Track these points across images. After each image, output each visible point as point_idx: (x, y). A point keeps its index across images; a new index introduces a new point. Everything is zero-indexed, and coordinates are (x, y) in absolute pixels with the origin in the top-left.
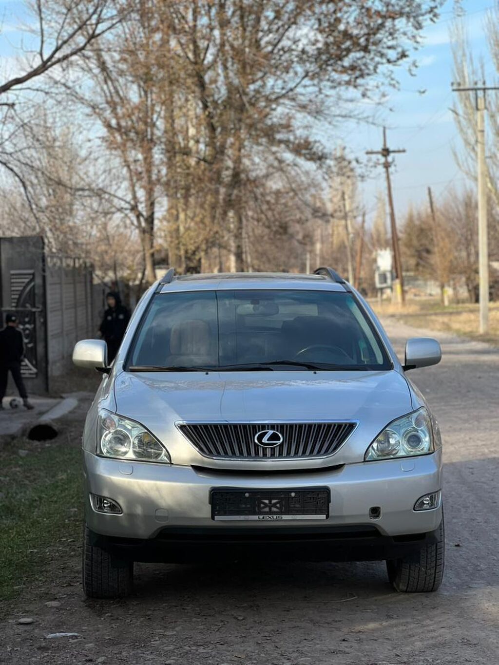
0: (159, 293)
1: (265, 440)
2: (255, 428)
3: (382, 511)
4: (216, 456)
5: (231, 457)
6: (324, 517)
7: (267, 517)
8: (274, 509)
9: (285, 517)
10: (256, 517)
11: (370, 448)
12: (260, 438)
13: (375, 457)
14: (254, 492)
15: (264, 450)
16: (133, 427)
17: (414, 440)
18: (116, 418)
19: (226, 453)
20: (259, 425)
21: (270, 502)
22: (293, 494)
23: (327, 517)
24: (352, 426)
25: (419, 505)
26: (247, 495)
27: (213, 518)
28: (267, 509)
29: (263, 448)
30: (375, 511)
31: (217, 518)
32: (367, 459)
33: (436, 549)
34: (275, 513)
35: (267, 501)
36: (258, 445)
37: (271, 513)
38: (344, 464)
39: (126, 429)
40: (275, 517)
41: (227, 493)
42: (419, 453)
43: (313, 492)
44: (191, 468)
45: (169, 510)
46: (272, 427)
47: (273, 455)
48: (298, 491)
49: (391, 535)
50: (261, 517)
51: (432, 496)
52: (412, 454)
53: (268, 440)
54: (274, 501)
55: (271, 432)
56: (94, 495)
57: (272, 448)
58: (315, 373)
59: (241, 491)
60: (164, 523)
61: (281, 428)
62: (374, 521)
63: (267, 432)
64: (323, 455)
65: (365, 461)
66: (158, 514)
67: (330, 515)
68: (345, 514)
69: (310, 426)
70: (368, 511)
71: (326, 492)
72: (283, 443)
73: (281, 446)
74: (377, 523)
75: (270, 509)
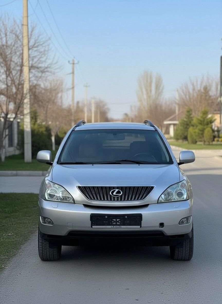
0: (74, 130)
1: (114, 194)
2: (110, 188)
3: (165, 224)
4: (93, 200)
5: (100, 201)
6: (139, 227)
7: (115, 227)
8: (118, 223)
9: (122, 227)
10: (110, 227)
11: (160, 197)
12: (112, 193)
13: (163, 201)
14: (109, 216)
15: (114, 198)
16: (59, 188)
17: (180, 194)
18: (52, 184)
19: (97, 199)
20: (112, 187)
21: (116, 220)
22: (126, 217)
23: (141, 227)
24: (152, 188)
25: (181, 222)
26: (106, 217)
27: (92, 227)
28: (115, 223)
29: (114, 197)
30: (162, 225)
31: (93, 227)
32: (159, 202)
35: (115, 220)
36: (111, 196)
37: (116, 225)
38: (149, 204)
39: (56, 188)
40: (118, 226)
41: (97, 216)
42: (181, 200)
43: (135, 216)
44: (83, 205)
46: (118, 188)
47: (118, 200)
48: (128, 215)
49: (168, 235)
50: (112, 226)
51: (187, 218)
52: (179, 200)
53: (116, 194)
54: (118, 220)
55: (117, 190)
56: (42, 216)
57: (117, 197)
58: (139, 165)
59: (104, 215)
60: (71, 229)
61: (122, 188)
62: (161, 229)
63: (116, 190)
64: (139, 200)
65: (158, 203)
66: (68, 225)
67: (142, 226)
68: (148, 226)
69: (134, 187)
70: (158, 225)
71: (140, 216)
72: (122, 195)
73: (121, 196)
74: (163, 230)
75: (116, 223)
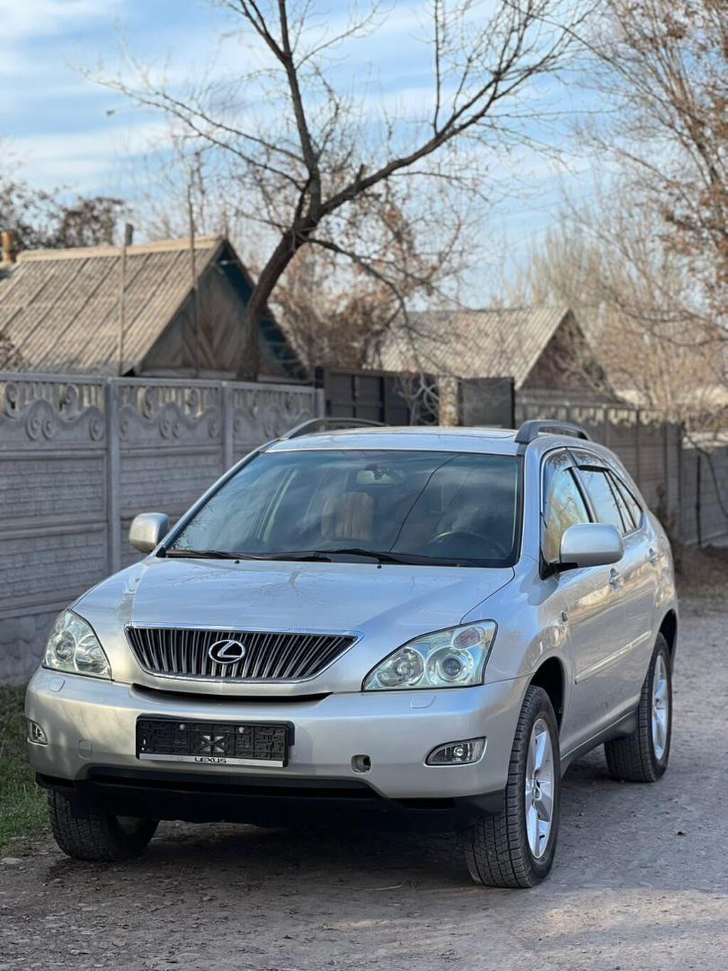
1: (221, 653)
2: (214, 635)
3: (372, 761)
4: (157, 672)
5: (176, 674)
6: (280, 764)
7: (206, 759)
8: (217, 749)
9: (230, 761)
10: (191, 759)
11: (374, 672)
12: (216, 650)
13: (381, 686)
14: (193, 724)
15: (219, 666)
17: (452, 665)
19: (170, 668)
20: (220, 632)
21: (212, 739)
22: (241, 730)
23: (285, 764)
24: (348, 640)
25: (435, 757)
26: (182, 727)
27: (138, 756)
28: (208, 749)
29: (218, 664)
31: (143, 756)
32: (366, 688)
33: (507, 825)
34: (219, 755)
35: (208, 738)
36: (211, 661)
37: (213, 753)
38: (331, 693)
40: (217, 759)
41: (157, 723)
42: (456, 684)
43: (268, 728)
44: (131, 687)
45: (94, 744)
47: (228, 675)
48: (250, 726)
49: (390, 796)
50: (199, 758)
52: (447, 684)
53: (225, 653)
54: (218, 738)
55: (231, 642)
57: (228, 665)
58: (380, 567)
59: (176, 721)
60: (88, 760)
61: (248, 637)
62: (360, 775)
63: (228, 642)
64: (295, 679)
65: (363, 690)
66: (82, 746)
67: (290, 761)
68: (315, 761)
69: (289, 636)
70: (349, 761)
71: (288, 729)
72: (244, 659)
73: (241, 662)
74: (366, 778)
75: (213, 748)
